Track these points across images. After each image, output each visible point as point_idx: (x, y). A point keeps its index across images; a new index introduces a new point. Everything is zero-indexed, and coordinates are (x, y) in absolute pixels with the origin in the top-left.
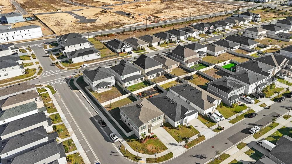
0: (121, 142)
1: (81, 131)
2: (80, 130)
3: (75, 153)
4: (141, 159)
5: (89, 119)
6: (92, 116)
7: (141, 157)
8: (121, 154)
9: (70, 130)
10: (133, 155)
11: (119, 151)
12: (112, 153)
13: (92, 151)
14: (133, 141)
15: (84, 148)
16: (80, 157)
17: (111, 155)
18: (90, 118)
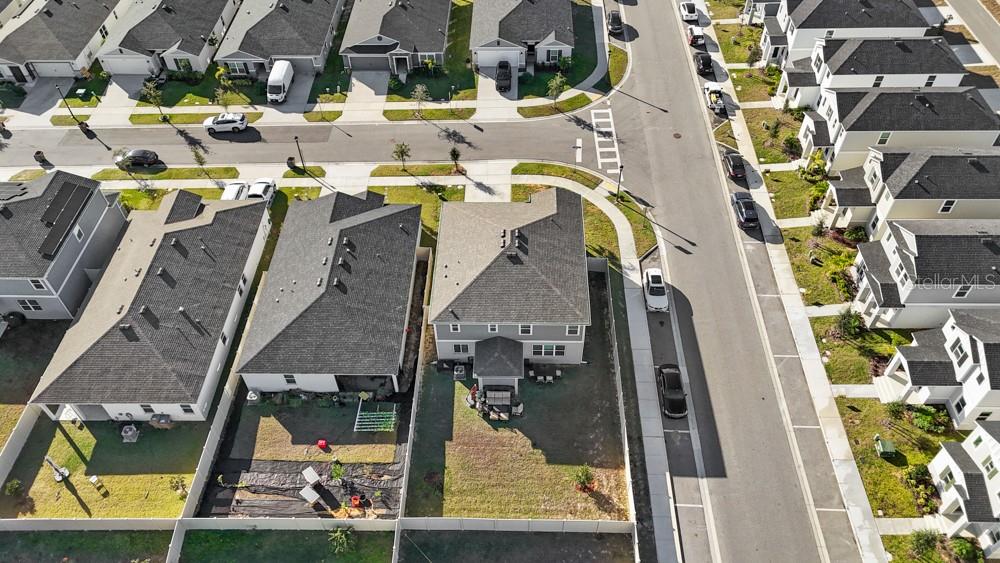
0: (638, 267)
1: (783, 406)
2: (787, 418)
3: (818, 304)
4: (609, 194)
5: (729, 472)
6: (704, 483)
7: (607, 198)
8: (658, 232)
9: (838, 445)
10: (624, 213)
11: (661, 244)
12: (689, 247)
13: (753, 289)
14: (597, 248)
15: (779, 313)
16: (800, 284)
17: (694, 244)
18: (725, 476)
